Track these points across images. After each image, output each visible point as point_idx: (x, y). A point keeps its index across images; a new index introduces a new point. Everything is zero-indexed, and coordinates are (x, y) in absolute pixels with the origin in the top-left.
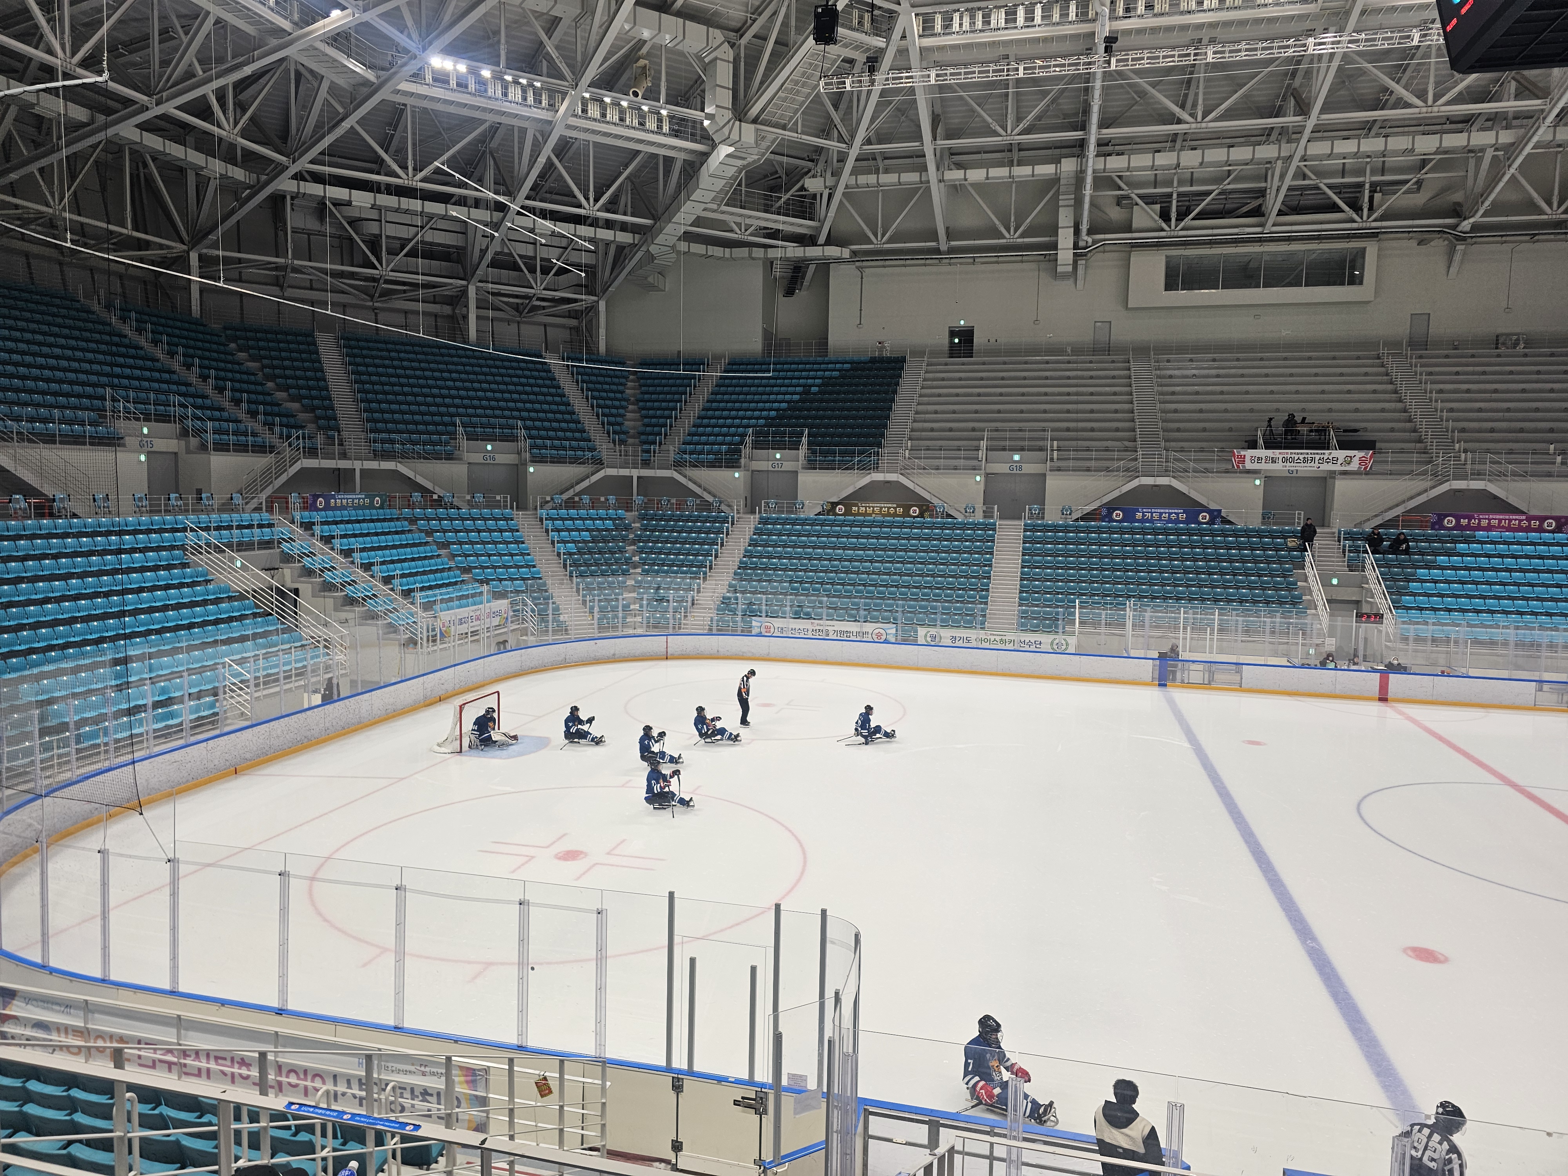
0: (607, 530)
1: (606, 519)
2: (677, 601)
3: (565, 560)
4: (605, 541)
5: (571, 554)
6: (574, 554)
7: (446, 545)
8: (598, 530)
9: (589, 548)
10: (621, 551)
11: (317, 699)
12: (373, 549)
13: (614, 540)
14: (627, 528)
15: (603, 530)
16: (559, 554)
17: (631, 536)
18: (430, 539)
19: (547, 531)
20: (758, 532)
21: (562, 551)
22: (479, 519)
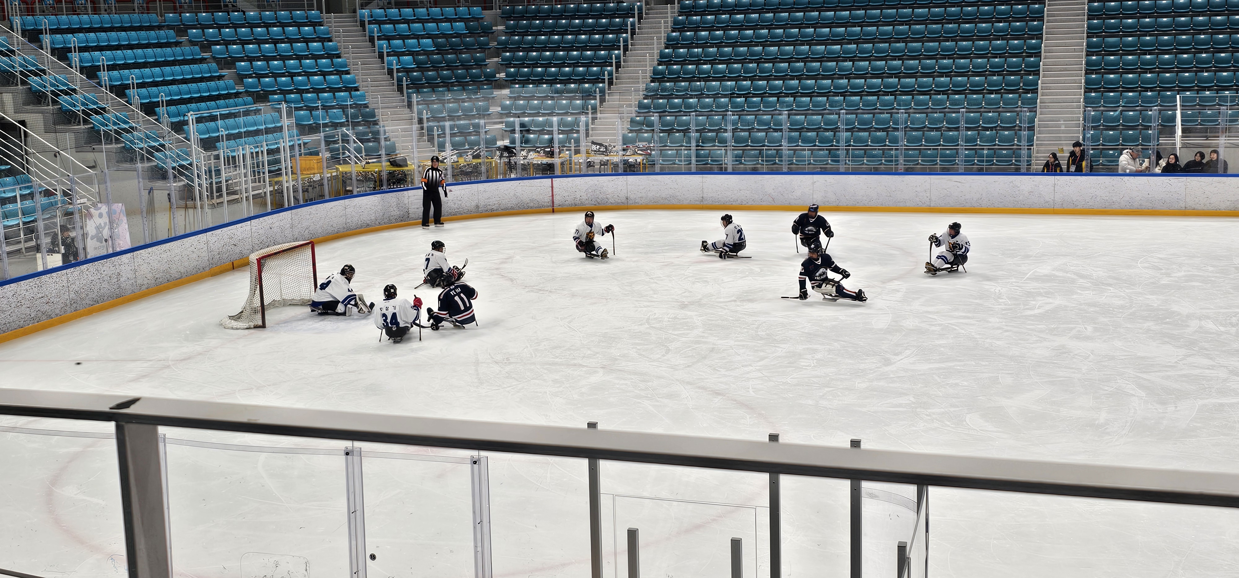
0: (458, 35)
1: (455, 20)
2: (563, 132)
3: (400, 80)
4: (456, 52)
5: (408, 71)
6: (413, 70)
7: (229, 62)
8: (444, 36)
9: (433, 62)
10: (480, 64)
11: (56, 260)
12: (126, 66)
13: (468, 48)
14: (487, 31)
15: (452, 36)
16: (390, 72)
17: (494, 44)
18: (206, 55)
19: (372, 40)
20: (678, 26)
21: (395, 67)
22: (274, 25)
